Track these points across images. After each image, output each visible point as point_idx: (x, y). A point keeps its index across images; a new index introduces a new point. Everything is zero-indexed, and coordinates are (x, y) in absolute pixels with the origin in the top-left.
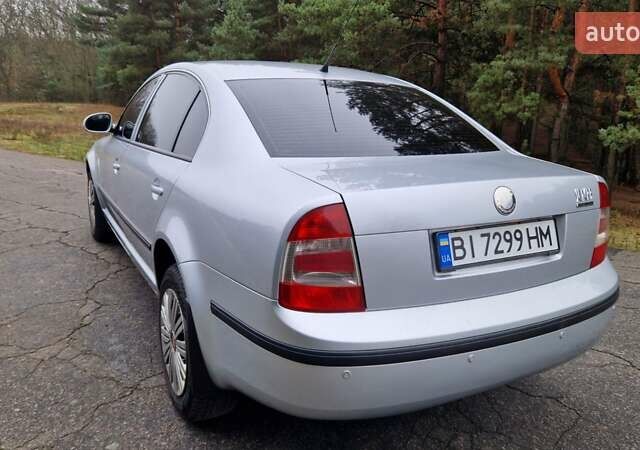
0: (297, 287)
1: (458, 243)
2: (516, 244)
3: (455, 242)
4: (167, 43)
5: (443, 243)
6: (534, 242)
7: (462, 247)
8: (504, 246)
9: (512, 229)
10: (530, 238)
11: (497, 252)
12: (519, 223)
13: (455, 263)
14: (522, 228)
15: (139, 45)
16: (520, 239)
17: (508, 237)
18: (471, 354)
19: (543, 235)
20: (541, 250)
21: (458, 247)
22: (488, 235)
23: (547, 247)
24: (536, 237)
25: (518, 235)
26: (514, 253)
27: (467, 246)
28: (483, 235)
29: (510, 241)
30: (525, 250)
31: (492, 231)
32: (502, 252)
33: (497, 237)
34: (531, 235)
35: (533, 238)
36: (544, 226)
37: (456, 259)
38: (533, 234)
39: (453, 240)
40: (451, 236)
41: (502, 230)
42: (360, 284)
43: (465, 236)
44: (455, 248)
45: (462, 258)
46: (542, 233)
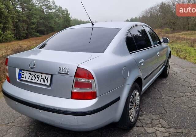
2: (37, 79)
3: (23, 73)
6: (42, 80)
7: (24, 75)
8: (34, 78)
9: (37, 74)
11: (31, 79)
13: (21, 78)
14: (40, 75)
16: (39, 78)
17: (35, 76)
19: (46, 79)
20: (44, 83)
23: (46, 83)
24: (43, 79)
25: (38, 77)
26: (35, 81)
28: (29, 73)
30: (39, 82)
31: (32, 73)
32: (32, 80)
33: (32, 75)
34: (42, 78)
35: (42, 79)
36: (47, 76)
38: (43, 77)
40: (22, 71)
41: (34, 74)
43: (25, 72)
44: (22, 75)
45: (23, 78)
46: (45, 78)
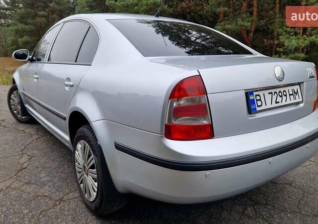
0: (175, 126)
1: (258, 98)
2: (284, 98)
3: (257, 97)
4: (45, 24)
5: (251, 98)
6: (292, 97)
7: (260, 100)
8: (279, 99)
9: (282, 90)
10: (290, 95)
11: (276, 102)
12: (285, 87)
13: (258, 109)
14: (286, 89)
15: (30, 25)
16: (286, 95)
17: (280, 94)
18: (270, 159)
20: (295, 101)
21: (259, 100)
22: (271, 93)
23: (298, 100)
25: (285, 93)
26: (284, 103)
27: (263, 99)
28: (269, 93)
29: (281, 96)
30: (289, 102)
31: (273, 91)
32: (278, 102)
33: (276, 94)
34: (290, 93)
35: (292, 95)
36: (295, 88)
37: (258, 106)
39: (256, 96)
40: (255, 93)
41: (277, 90)
42: (210, 123)
43: (261, 93)
44: (257, 100)
45: (261, 106)
46: (295, 92)
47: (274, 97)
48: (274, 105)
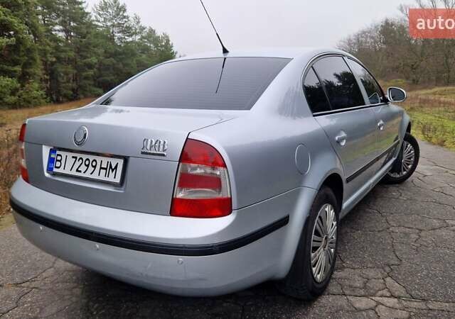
1: (59, 158)
2: (91, 169)
5: (52, 155)
6: (103, 172)
7: (60, 161)
8: (83, 168)
9: (91, 158)
10: (101, 168)
11: (77, 171)
13: (55, 170)
14: (99, 159)
16: (95, 167)
17: (87, 163)
20: (106, 179)
21: (58, 161)
22: (76, 158)
23: (111, 179)
24: (106, 169)
25: (94, 164)
26: (87, 175)
27: (63, 162)
28: (73, 157)
29: (88, 166)
30: (95, 176)
31: (79, 156)
32: (80, 171)
33: (81, 161)
34: (102, 166)
35: (103, 168)
36: (114, 162)
37: (56, 167)
38: (104, 165)
39: (58, 155)
40: (58, 152)
41: (85, 157)
45: (59, 168)
46: (111, 167)
47: (78, 164)
48: (74, 173)
